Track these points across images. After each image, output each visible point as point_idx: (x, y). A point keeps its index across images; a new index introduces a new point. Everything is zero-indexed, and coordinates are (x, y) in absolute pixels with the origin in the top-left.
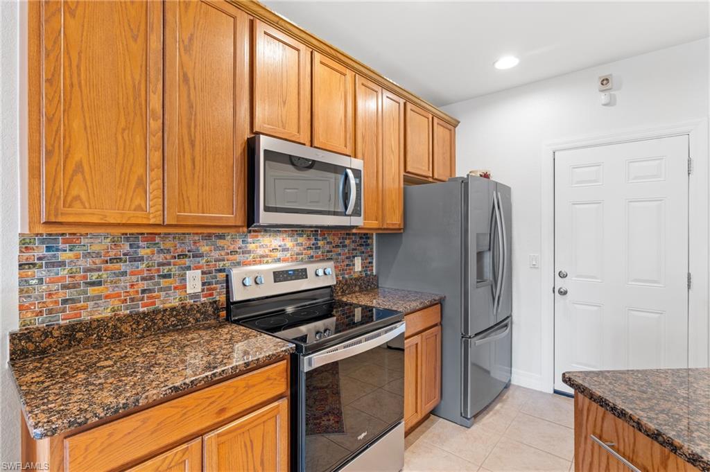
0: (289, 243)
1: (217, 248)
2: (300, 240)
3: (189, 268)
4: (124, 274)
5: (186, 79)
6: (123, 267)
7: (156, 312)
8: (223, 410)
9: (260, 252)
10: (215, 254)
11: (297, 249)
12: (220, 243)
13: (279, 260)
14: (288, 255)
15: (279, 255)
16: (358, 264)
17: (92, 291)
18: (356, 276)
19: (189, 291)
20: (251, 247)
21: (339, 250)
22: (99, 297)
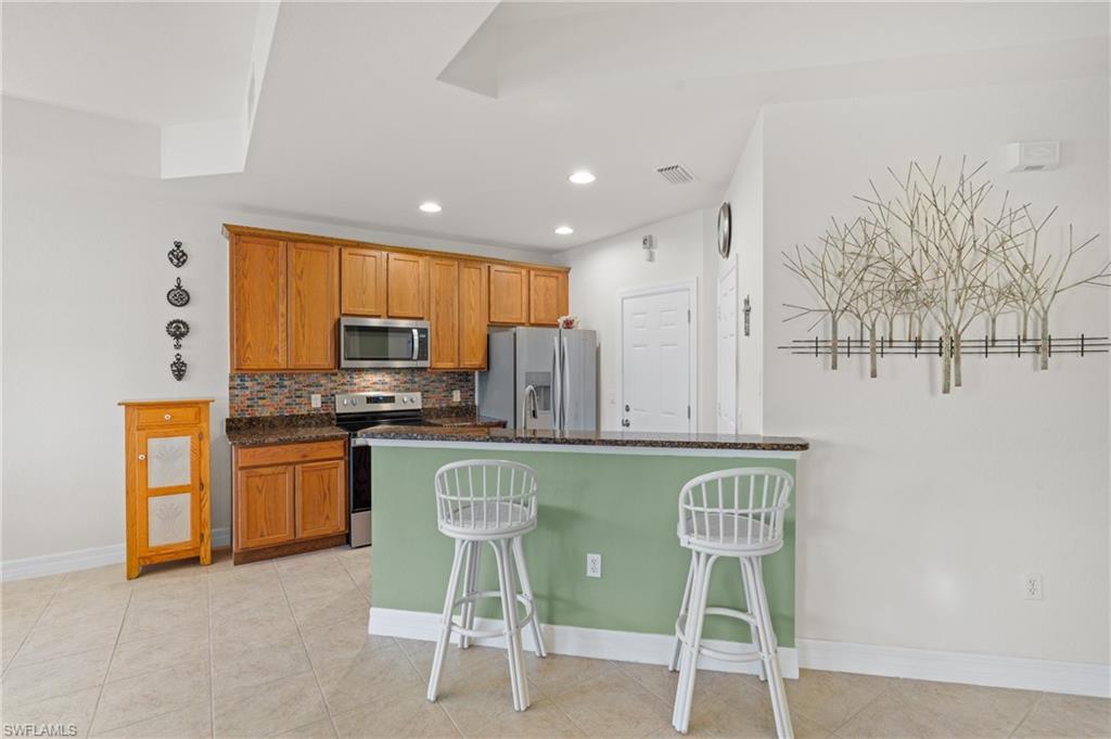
0: (387, 379)
1: (332, 381)
2: (397, 377)
3: (313, 393)
4: (276, 394)
5: (299, 293)
6: (275, 390)
7: (293, 416)
8: (305, 456)
9: (364, 384)
10: (331, 385)
11: (395, 383)
12: (333, 378)
13: (378, 390)
14: (387, 387)
15: (378, 386)
16: (457, 396)
17: (261, 402)
18: (454, 405)
19: (313, 406)
20: (356, 381)
21: (437, 384)
22: (263, 406)
